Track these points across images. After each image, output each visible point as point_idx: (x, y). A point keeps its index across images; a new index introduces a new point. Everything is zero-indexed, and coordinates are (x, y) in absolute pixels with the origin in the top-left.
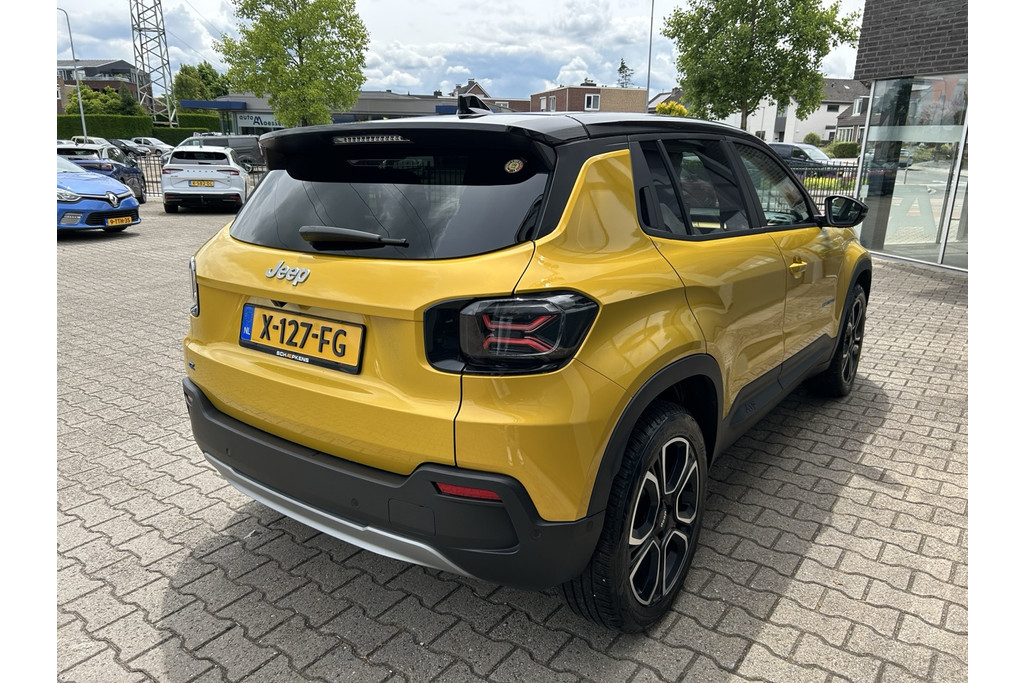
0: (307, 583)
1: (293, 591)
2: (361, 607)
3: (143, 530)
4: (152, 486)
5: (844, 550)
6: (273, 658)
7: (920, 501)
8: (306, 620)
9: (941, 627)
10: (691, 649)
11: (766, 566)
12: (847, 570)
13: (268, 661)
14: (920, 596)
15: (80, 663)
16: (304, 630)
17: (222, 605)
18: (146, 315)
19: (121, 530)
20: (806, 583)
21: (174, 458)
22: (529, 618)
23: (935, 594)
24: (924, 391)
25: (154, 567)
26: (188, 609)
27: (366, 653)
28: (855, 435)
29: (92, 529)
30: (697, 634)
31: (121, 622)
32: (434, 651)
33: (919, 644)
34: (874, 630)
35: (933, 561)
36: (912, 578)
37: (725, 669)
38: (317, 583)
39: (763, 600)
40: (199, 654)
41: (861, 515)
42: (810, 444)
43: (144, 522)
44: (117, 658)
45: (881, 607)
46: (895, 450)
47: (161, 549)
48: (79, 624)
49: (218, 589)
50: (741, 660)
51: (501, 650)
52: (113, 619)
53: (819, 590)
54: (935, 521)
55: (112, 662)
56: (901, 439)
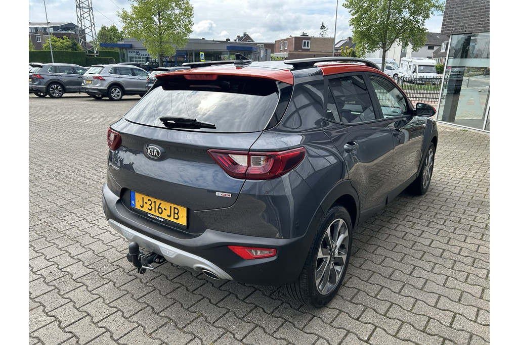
0: (154, 290)
1: (147, 294)
2: (180, 303)
3: (74, 261)
4: (80, 239)
5: (427, 280)
6: (136, 328)
7: (467, 255)
8: (153, 309)
9: (475, 321)
10: (345, 330)
11: (386, 287)
12: (427, 291)
13: (133, 329)
14: (465, 305)
15: (41, 328)
16: (152, 314)
17: (112, 300)
18: (80, 152)
19: (64, 261)
20: (406, 297)
21: (91, 225)
22: (264, 311)
23: (473, 304)
24: (472, 198)
25: (79, 280)
26: (95, 301)
27: (182, 326)
28: (435, 220)
29: (50, 260)
30: (349, 321)
31: (62, 307)
32: (215, 326)
33: (463, 330)
34: (440, 322)
35: (472, 287)
36: (461, 296)
37: (362, 340)
38: (159, 290)
39: (383, 305)
40: (99, 324)
41: (436, 262)
42: (412, 224)
43: (75, 257)
44: (59, 326)
45: (445, 310)
46: (456, 228)
47: (84, 271)
48: (42, 308)
49: (110, 292)
50: (370, 336)
51: (249, 327)
52: (58, 306)
53: (413, 300)
54: (475, 265)
55: (57, 328)
56: (459, 222)
